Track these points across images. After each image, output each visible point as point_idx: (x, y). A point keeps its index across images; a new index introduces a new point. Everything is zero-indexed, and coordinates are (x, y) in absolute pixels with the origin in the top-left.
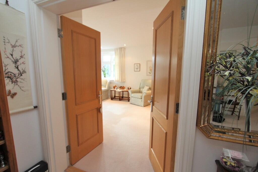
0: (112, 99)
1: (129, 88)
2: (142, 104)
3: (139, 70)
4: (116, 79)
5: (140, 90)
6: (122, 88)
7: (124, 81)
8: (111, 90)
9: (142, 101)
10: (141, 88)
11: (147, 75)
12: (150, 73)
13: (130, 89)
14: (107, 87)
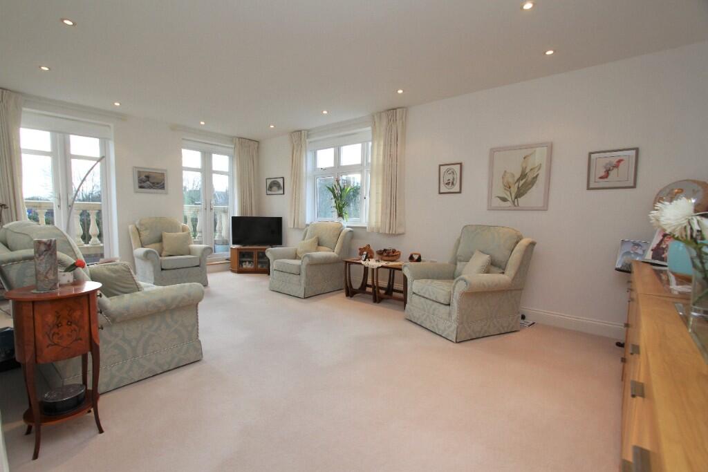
0: (351, 293)
1: (416, 257)
2: (451, 328)
3: (456, 188)
4: (373, 224)
5: (455, 268)
6: (388, 256)
7: (400, 231)
8: (346, 262)
9: (450, 314)
10: (460, 261)
11: (491, 209)
12: (504, 200)
13: (419, 260)
14: (337, 249)
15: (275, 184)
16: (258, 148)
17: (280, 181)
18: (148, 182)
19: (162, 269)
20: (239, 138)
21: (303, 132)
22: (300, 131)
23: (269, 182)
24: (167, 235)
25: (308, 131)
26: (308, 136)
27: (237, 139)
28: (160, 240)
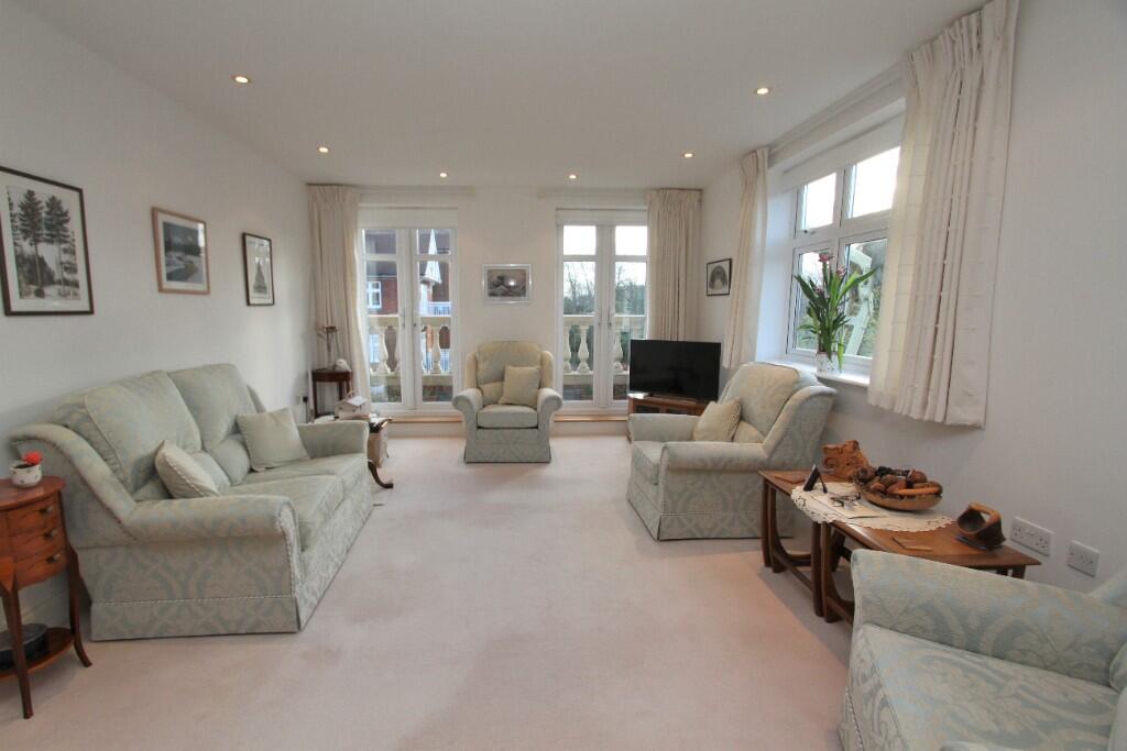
8: (766, 480)
14: (769, 440)
15: (718, 273)
16: (700, 201)
17: (725, 266)
18: (502, 287)
19: (479, 427)
20: (659, 190)
21: (759, 153)
22: (754, 151)
23: (711, 268)
24: (510, 369)
25: (771, 147)
26: (772, 159)
27: (655, 193)
28: (501, 378)
